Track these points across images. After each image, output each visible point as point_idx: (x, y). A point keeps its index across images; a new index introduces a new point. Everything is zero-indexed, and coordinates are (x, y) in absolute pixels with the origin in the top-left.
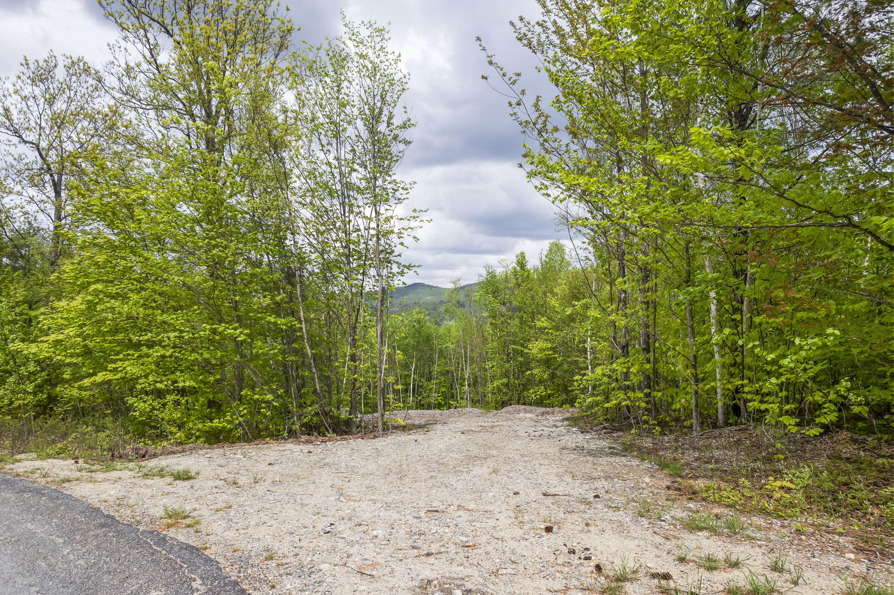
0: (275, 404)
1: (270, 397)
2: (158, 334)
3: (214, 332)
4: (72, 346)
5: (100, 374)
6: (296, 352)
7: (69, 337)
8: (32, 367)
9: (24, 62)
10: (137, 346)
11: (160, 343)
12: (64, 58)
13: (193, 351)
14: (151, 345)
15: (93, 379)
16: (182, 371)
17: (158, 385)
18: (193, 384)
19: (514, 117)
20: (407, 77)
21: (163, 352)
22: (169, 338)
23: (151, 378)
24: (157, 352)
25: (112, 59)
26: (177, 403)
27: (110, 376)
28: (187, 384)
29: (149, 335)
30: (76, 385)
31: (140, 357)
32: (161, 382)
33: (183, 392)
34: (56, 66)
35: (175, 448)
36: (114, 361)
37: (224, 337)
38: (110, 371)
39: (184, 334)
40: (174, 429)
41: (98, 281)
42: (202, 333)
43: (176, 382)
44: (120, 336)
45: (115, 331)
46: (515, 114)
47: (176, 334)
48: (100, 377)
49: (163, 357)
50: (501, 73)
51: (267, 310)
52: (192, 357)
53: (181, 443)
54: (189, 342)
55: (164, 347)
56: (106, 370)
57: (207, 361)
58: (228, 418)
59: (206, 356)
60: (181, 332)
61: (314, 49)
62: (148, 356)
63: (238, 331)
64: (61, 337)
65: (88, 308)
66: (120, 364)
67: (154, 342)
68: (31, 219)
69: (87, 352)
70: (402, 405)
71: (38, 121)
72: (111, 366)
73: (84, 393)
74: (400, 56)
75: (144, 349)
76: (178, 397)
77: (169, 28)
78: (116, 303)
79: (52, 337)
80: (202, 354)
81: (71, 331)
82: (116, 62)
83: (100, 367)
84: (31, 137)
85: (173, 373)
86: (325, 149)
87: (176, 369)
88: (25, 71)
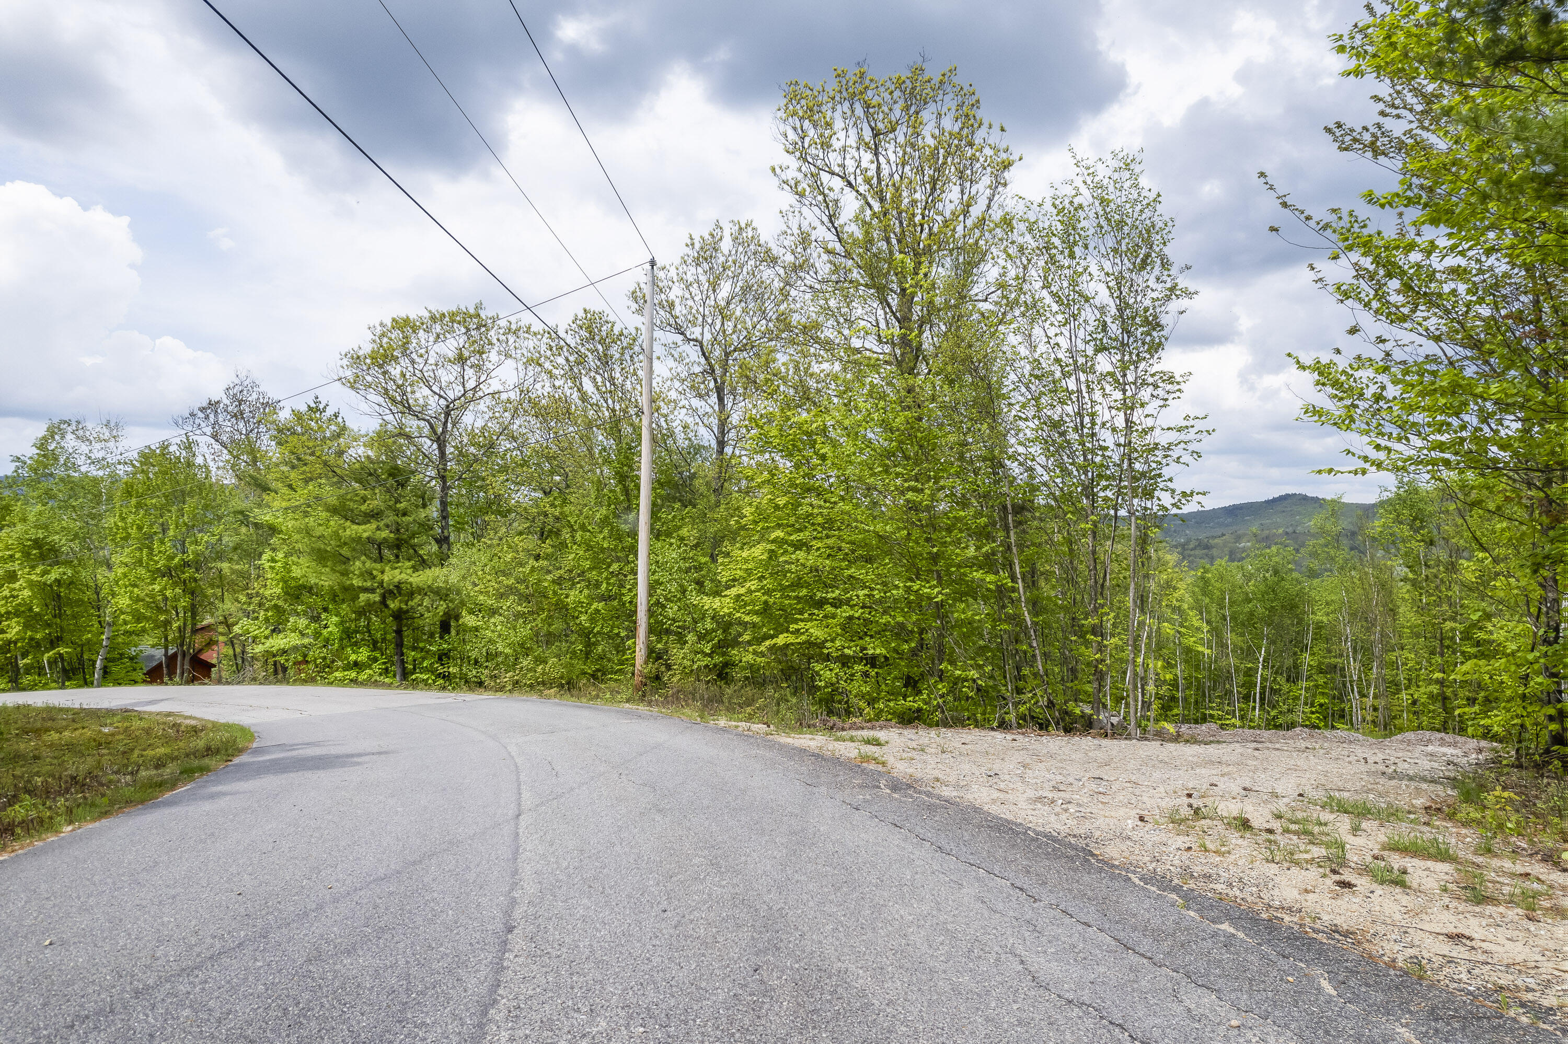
0: (980, 682)
1: (973, 674)
2: (846, 591)
3: (908, 590)
4: (753, 603)
5: (781, 636)
6: (1010, 619)
7: (750, 592)
8: (709, 624)
9: (689, 242)
10: (821, 604)
11: (848, 602)
12: (731, 225)
13: (885, 612)
14: (837, 603)
15: (774, 641)
16: (871, 637)
17: (846, 651)
18: (884, 651)
19: (1319, 285)
20: (1170, 224)
21: (851, 613)
22: (858, 596)
23: (838, 643)
24: (845, 612)
25: (784, 228)
26: (866, 675)
27: (791, 639)
28: (878, 651)
29: (837, 592)
30: (751, 649)
31: (826, 617)
32: (849, 648)
33: (872, 661)
34: (721, 239)
35: (865, 725)
36: (796, 621)
37: (920, 597)
38: (792, 633)
39: (876, 592)
40: (862, 704)
41: (779, 526)
42: (894, 592)
43: (866, 649)
44: (804, 592)
45: (797, 584)
46: (1321, 280)
47: (866, 592)
48: (781, 640)
49: (851, 618)
50: (1302, 217)
51: (973, 564)
52: (885, 619)
53: (869, 721)
54: (880, 602)
55: (852, 607)
56: (787, 631)
57: (901, 626)
58: (925, 696)
59: (900, 619)
60: (872, 589)
61: (1035, 207)
62: (834, 616)
63: (936, 590)
64: (742, 591)
65: (770, 558)
66: (802, 624)
67: (841, 601)
68: (691, 435)
69: (766, 610)
70: (1238, 723)
71: (701, 309)
72: (793, 627)
73: (758, 659)
74: (1159, 195)
75: (829, 609)
76: (867, 668)
77: (852, 179)
78: (801, 554)
79: (733, 591)
80: (894, 617)
81: (753, 585)
82: (789, 232)
83: (781, 629)
84: (696, 332)
85: (861, 638)
86: (1052, 342)
87: (866, 634)
88: (690, 252)
